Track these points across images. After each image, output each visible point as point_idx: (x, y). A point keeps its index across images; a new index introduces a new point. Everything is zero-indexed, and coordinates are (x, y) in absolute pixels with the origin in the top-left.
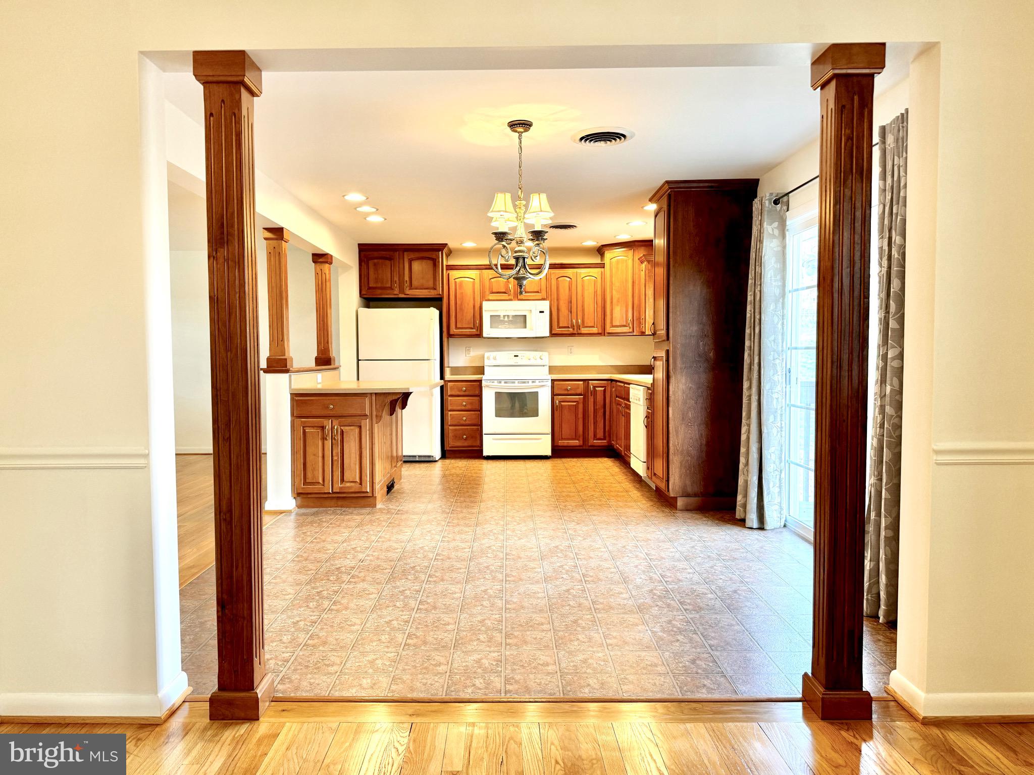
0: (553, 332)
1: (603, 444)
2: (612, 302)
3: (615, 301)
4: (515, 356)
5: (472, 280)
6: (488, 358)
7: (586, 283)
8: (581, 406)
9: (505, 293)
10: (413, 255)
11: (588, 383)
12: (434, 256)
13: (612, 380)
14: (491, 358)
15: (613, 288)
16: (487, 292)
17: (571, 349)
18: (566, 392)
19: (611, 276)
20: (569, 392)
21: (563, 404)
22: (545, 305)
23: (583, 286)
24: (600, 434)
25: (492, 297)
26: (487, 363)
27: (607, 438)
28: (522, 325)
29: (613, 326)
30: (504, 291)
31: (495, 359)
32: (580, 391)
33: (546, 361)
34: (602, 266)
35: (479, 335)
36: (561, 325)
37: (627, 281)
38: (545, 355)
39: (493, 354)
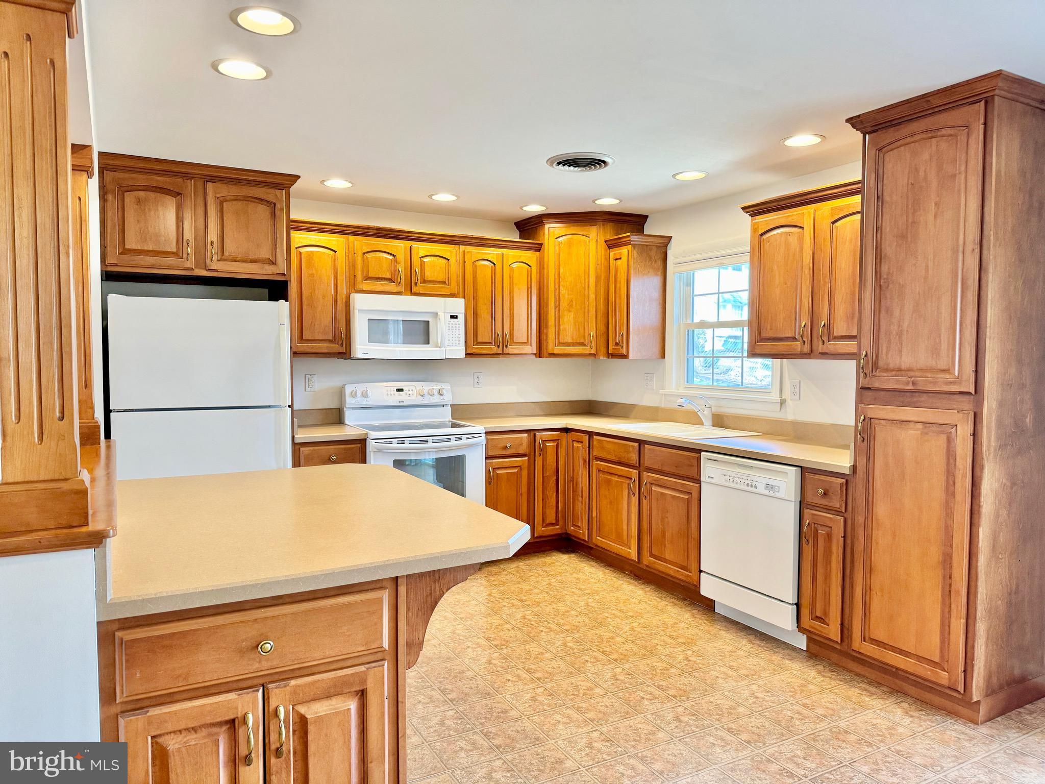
0: (469, 351)
1: (555, 532)
2: (558, 306)
3: (564, 304)
4: (398, 390)
5: (332, 253)
6: (353, 394)
7: (516, 274)
8: (525, 473)
9: (390, 280)
10: (225, 190)
11: (535, 435)
12: (271, 198)
13: (566, 430)
14: (359, 394)
15: (562, 283)
16: (360, 277)
17: (478, 378)
18: (504, 453)
19: (558, 266)
20: (509, 452)
21: (499, 472)
22: (458, 305)
23: (511, 278)
24: (551, 518)
25: (366, 286)
26: (350, 401)
27: (560, 523)
28: (422, 338)
29: (560, 344)
30: (388, 276)
31: (365, 395)
32: (524, 449)
33: (448, 399)
34: (538, 248)
35: (345, 353)
36: (480, 340)
37: (586, 273)
38: (446, 387)
39: (360, 388)
